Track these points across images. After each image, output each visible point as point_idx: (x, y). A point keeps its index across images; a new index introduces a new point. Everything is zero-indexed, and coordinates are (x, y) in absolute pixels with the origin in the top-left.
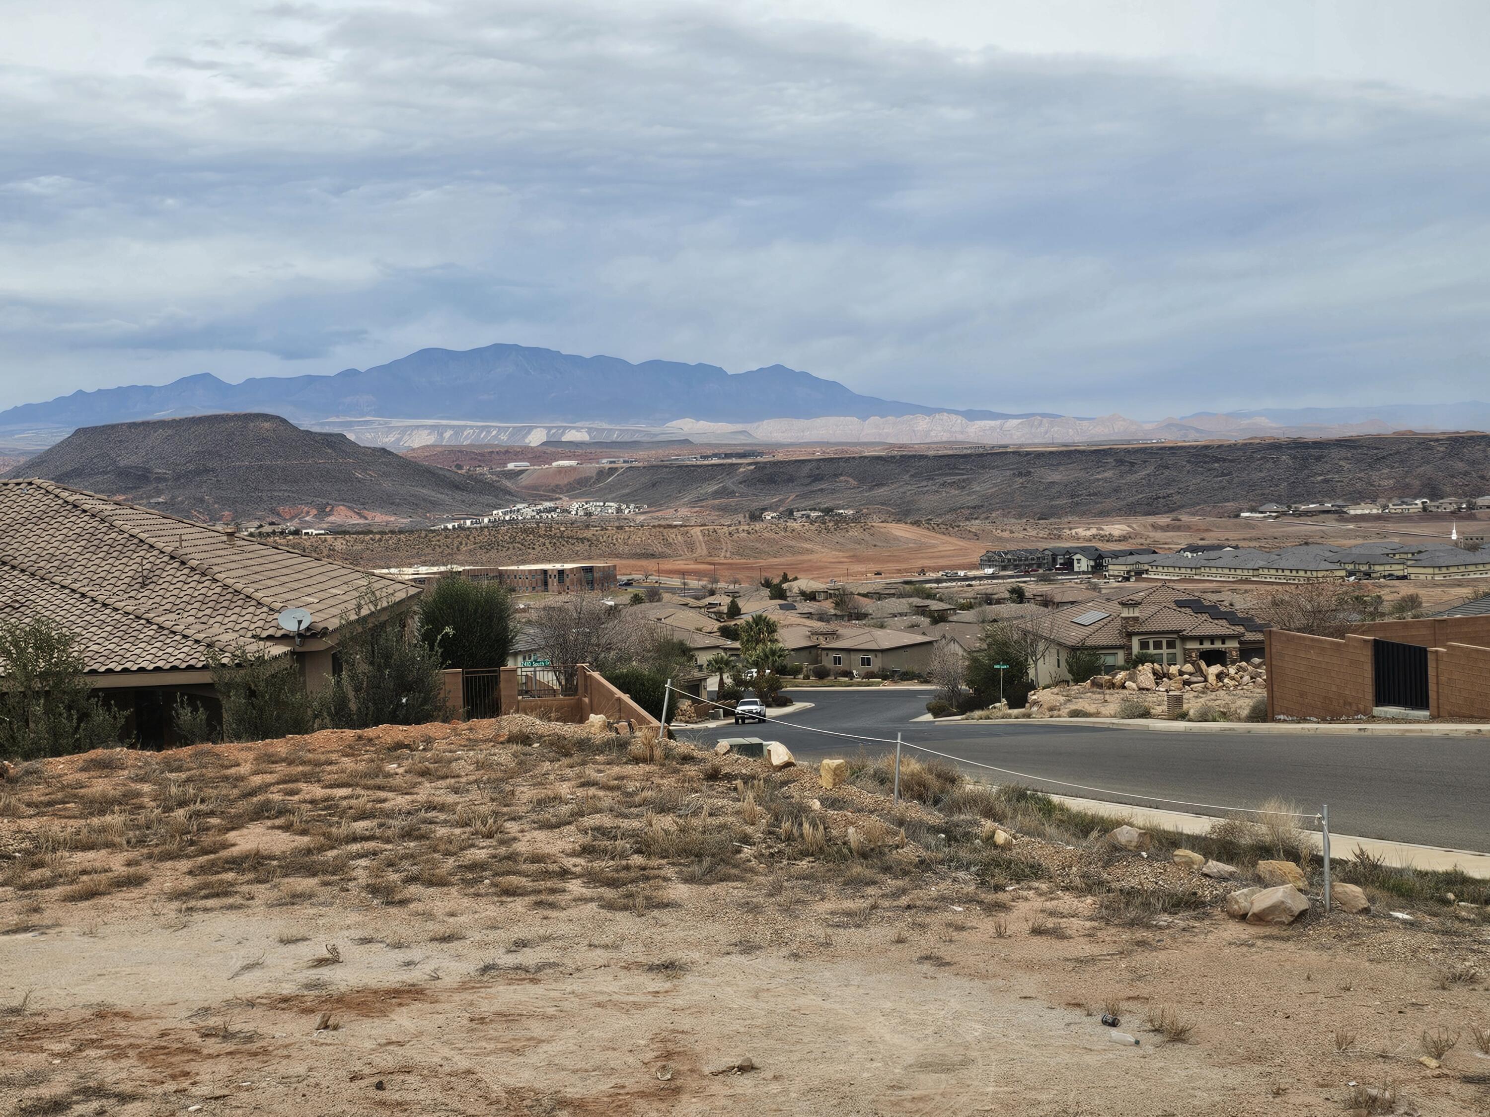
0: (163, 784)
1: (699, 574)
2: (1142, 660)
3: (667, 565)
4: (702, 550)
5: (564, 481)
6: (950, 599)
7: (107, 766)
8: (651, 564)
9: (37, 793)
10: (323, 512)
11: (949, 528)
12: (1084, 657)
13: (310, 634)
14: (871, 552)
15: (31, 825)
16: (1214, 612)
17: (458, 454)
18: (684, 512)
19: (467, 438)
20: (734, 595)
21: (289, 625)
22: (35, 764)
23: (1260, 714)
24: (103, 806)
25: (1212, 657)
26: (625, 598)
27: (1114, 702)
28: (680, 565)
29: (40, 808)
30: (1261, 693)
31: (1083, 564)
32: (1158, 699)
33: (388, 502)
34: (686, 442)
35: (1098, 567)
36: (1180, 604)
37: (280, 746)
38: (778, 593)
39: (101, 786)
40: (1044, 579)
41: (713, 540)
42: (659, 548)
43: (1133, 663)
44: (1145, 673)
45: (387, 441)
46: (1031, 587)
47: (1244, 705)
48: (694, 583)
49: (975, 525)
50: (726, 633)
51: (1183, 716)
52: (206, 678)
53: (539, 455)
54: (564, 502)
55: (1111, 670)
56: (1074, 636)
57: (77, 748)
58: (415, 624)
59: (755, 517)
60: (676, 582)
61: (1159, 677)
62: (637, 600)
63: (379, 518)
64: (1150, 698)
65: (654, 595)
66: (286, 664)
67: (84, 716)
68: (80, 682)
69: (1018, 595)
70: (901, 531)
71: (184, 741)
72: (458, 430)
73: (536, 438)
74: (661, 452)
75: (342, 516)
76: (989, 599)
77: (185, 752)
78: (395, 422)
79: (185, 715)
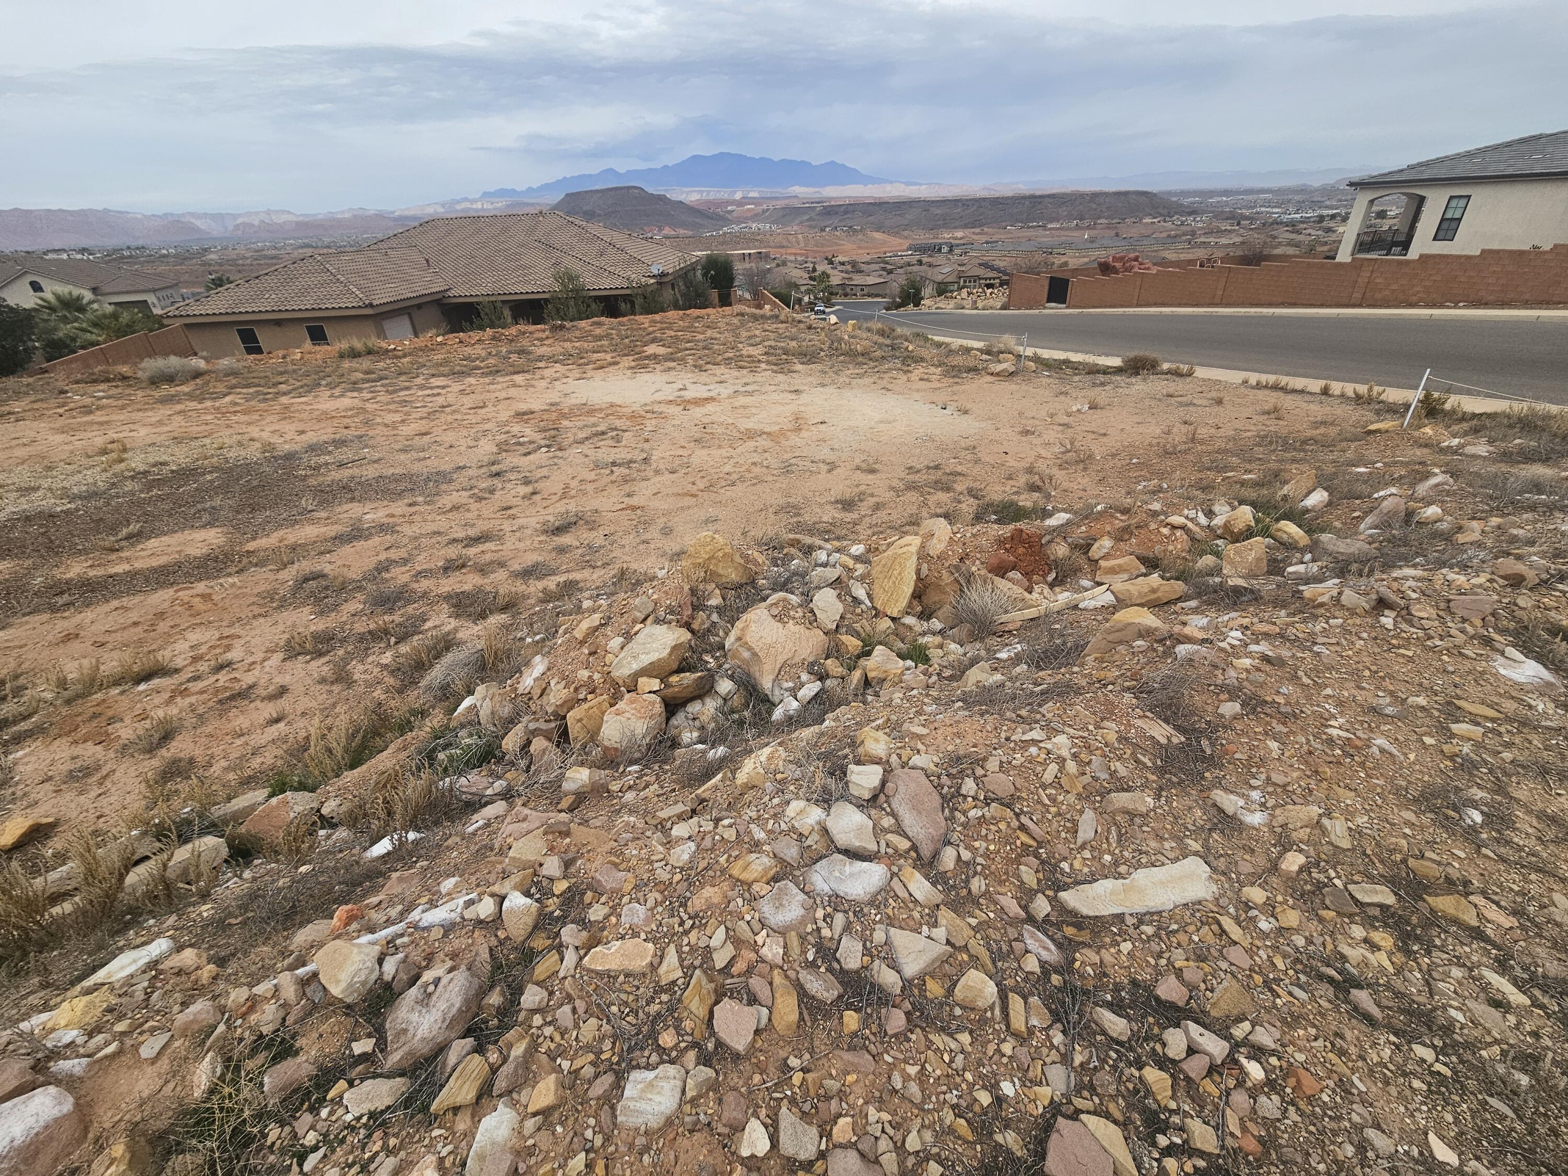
0: (619, 330)
1: (801, 255)
2: (963, 287)
3: (789, 251)
4: (802, 245)
5: (749, 215)
6: (895, 264)
7: (599, 324)
8: (783, 251)
9: (577, 334)
10: (660, 230)
11: (896, 234)
12: (942, 287)
13: (663, 275)
14: (866, 245)
15: (577, 344)
16: (992, 268)
17: (709, 202)
18: (795, 228)
19: (712, 197)
20: (814, 263)
21: (656, 272)
22: (575, 323)
23: (1004, 307)
24: (600, 338)
25: (989, 286)
26: (774, 265)
27: (952, 303)
28: (794, 251)
29: (579, 339)
30: (1005, 299)
31: (945, 249)
32: (968, 303)
33: (684, 225)
34: (796, 197)
35: (951, 251)
36: (980, 265)
37: (657, 317)
38: (831, 263)
39: (598, 331)
40: (930, 256)
41: (806, 239)
42: (785, 244)
43: (960, 289)
44: (964, 292)
45: (681, 198)
46: (925, 259)
47: (999, 305)
48: (799, 258)
49: (906, 233)
50: (811, 278)
51: (977, 308)
52: (628, 292)
53: (740, 203)
54: (750, 224)
55: (952, 291)
56: (939, 278)
57: (588, 318)
58: (699, 273)
59: (823, 230)
60: (792, 258)
61: (969, 294)
62: (778, 265)
63: (681, 232)
64: (965, 302)
65: (784, 263)
66: (656, 286)
67: (588, 306)
68: (585, 293)
69: (920, 262)
70: (878, 235)
71: (624, 316)
72: (708, 192)
73: (738, 196)
74: (787, 202)
75: (667, 231)
76: (909, 265)
77: (625, 319)
78: (685, 189)
79: (623, 306)
